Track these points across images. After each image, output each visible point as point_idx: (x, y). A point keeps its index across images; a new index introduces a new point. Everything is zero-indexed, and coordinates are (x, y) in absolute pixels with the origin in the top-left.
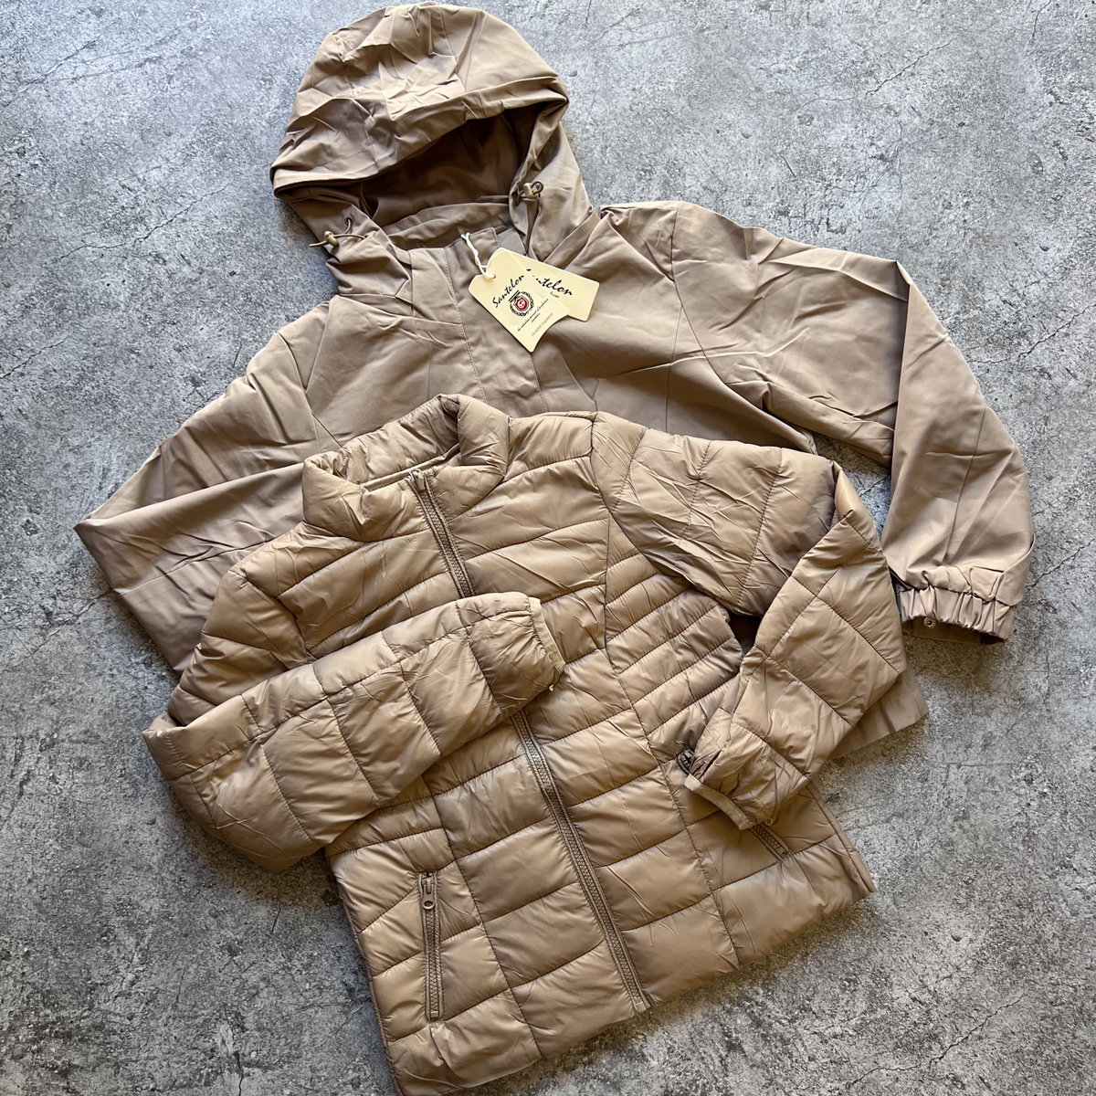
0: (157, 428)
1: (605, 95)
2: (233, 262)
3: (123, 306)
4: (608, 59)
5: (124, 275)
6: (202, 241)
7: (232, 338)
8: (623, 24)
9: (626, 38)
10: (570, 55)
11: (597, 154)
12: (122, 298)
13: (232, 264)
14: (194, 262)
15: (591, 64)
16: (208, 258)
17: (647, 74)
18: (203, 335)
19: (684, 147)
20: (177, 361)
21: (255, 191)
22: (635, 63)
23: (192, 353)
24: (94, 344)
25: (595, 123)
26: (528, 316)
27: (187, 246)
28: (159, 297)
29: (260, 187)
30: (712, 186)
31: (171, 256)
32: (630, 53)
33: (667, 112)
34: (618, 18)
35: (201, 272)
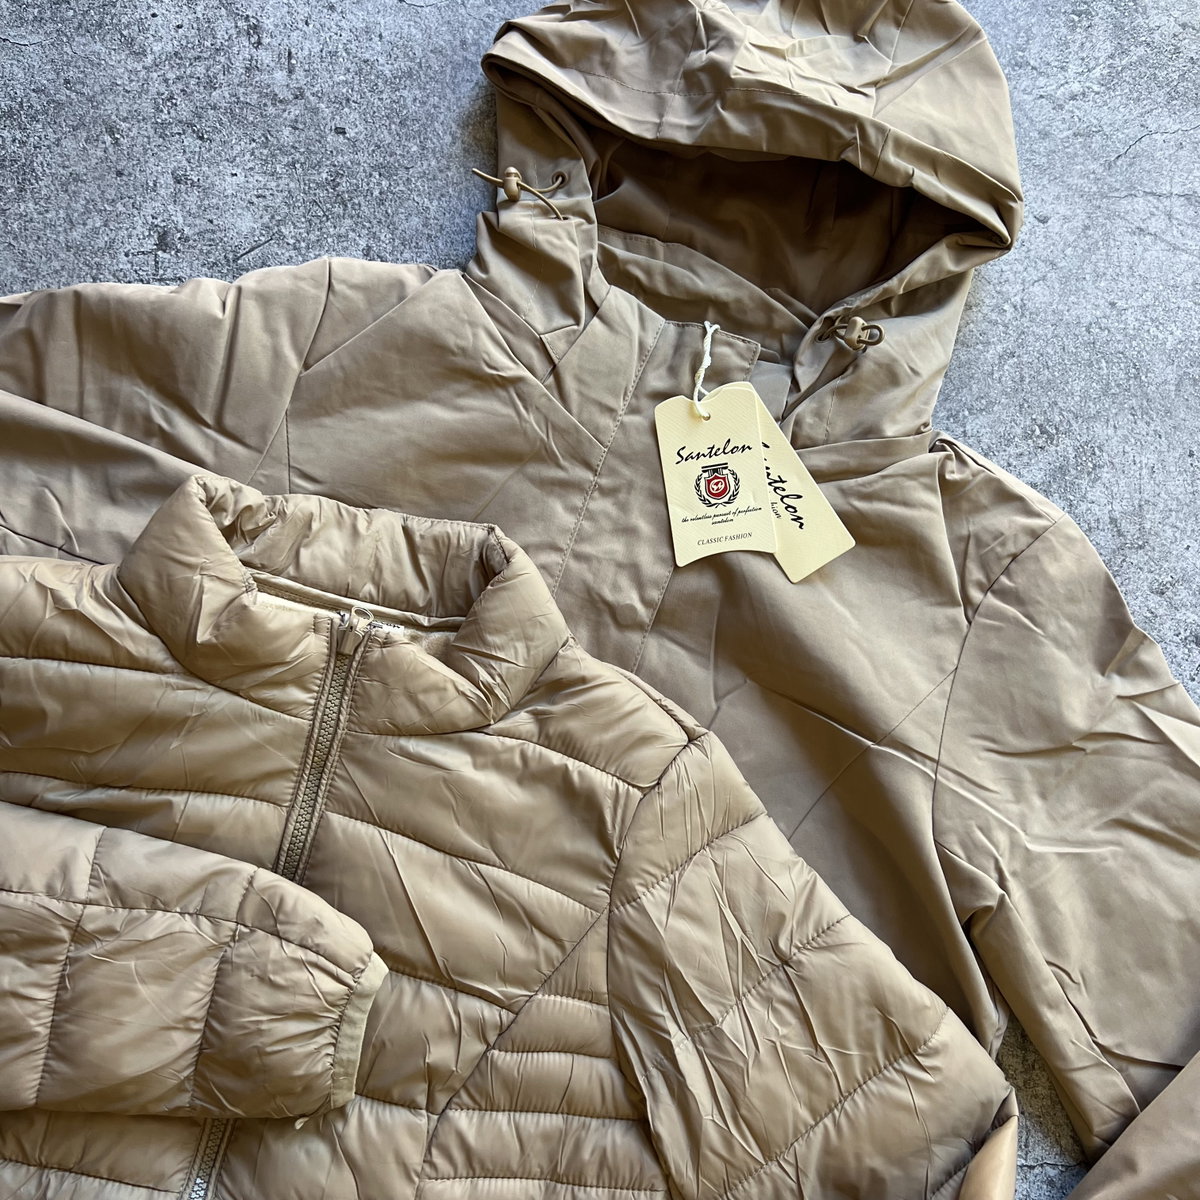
0: (56, 265)
1: (1065, 280)
2: (354, 116)
3: (149, 60)
4: (1107, 235)
5: (186, 18)
6: (334, 54)
7: (266, 219)
8: (1167, 202)
9: (1156, 224)
10: (1058, 189)
11: (991, 354)
12: (157, 47)
13: (351, 118)
14: (299, 74)
15: (1078, 223)
16: (323, 83)
17: (1149, 297)
18: (229, 185)
19: (1126, 439)
20: (162, 192)
21: (463, 42)
22: (1141, 269)
23: (192, 199)
24: (67, 82)
25: (1021, 309)
26: (712, 511)
27: (307, 45)
28: (211, 85)
29: (476, 43)
30: (1124, 525)
31: (275, 43)
32: (1145, 250)
33: (1137, 371)
34: (1165, 189)
35: (299, 95)
